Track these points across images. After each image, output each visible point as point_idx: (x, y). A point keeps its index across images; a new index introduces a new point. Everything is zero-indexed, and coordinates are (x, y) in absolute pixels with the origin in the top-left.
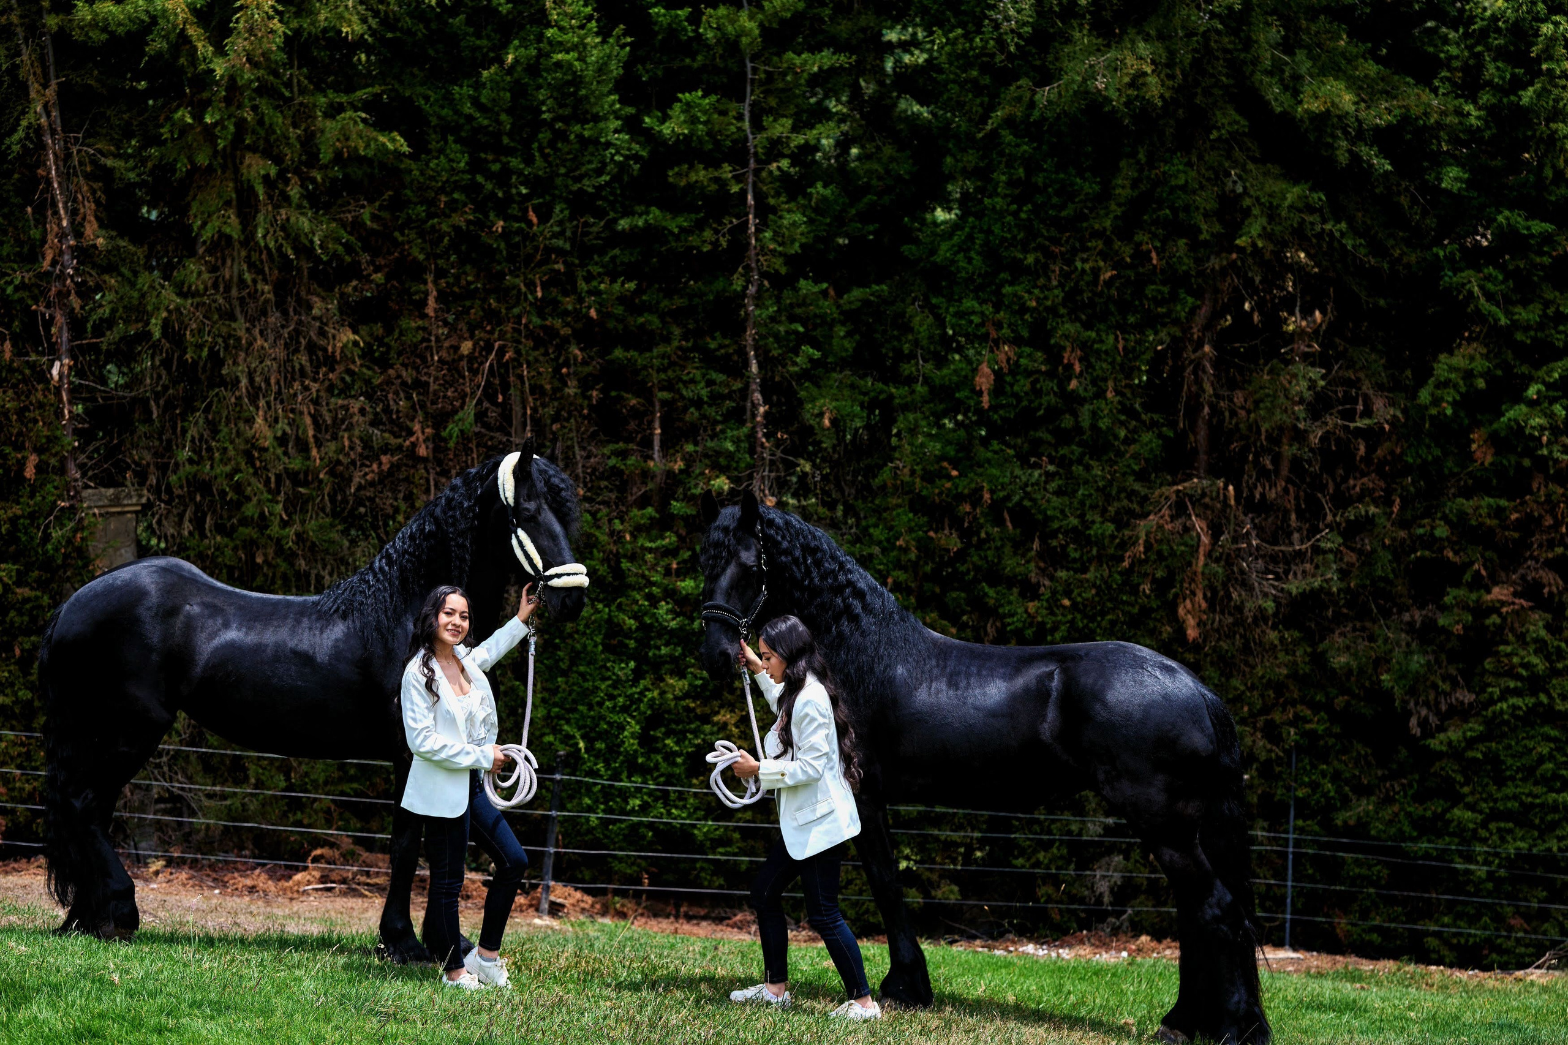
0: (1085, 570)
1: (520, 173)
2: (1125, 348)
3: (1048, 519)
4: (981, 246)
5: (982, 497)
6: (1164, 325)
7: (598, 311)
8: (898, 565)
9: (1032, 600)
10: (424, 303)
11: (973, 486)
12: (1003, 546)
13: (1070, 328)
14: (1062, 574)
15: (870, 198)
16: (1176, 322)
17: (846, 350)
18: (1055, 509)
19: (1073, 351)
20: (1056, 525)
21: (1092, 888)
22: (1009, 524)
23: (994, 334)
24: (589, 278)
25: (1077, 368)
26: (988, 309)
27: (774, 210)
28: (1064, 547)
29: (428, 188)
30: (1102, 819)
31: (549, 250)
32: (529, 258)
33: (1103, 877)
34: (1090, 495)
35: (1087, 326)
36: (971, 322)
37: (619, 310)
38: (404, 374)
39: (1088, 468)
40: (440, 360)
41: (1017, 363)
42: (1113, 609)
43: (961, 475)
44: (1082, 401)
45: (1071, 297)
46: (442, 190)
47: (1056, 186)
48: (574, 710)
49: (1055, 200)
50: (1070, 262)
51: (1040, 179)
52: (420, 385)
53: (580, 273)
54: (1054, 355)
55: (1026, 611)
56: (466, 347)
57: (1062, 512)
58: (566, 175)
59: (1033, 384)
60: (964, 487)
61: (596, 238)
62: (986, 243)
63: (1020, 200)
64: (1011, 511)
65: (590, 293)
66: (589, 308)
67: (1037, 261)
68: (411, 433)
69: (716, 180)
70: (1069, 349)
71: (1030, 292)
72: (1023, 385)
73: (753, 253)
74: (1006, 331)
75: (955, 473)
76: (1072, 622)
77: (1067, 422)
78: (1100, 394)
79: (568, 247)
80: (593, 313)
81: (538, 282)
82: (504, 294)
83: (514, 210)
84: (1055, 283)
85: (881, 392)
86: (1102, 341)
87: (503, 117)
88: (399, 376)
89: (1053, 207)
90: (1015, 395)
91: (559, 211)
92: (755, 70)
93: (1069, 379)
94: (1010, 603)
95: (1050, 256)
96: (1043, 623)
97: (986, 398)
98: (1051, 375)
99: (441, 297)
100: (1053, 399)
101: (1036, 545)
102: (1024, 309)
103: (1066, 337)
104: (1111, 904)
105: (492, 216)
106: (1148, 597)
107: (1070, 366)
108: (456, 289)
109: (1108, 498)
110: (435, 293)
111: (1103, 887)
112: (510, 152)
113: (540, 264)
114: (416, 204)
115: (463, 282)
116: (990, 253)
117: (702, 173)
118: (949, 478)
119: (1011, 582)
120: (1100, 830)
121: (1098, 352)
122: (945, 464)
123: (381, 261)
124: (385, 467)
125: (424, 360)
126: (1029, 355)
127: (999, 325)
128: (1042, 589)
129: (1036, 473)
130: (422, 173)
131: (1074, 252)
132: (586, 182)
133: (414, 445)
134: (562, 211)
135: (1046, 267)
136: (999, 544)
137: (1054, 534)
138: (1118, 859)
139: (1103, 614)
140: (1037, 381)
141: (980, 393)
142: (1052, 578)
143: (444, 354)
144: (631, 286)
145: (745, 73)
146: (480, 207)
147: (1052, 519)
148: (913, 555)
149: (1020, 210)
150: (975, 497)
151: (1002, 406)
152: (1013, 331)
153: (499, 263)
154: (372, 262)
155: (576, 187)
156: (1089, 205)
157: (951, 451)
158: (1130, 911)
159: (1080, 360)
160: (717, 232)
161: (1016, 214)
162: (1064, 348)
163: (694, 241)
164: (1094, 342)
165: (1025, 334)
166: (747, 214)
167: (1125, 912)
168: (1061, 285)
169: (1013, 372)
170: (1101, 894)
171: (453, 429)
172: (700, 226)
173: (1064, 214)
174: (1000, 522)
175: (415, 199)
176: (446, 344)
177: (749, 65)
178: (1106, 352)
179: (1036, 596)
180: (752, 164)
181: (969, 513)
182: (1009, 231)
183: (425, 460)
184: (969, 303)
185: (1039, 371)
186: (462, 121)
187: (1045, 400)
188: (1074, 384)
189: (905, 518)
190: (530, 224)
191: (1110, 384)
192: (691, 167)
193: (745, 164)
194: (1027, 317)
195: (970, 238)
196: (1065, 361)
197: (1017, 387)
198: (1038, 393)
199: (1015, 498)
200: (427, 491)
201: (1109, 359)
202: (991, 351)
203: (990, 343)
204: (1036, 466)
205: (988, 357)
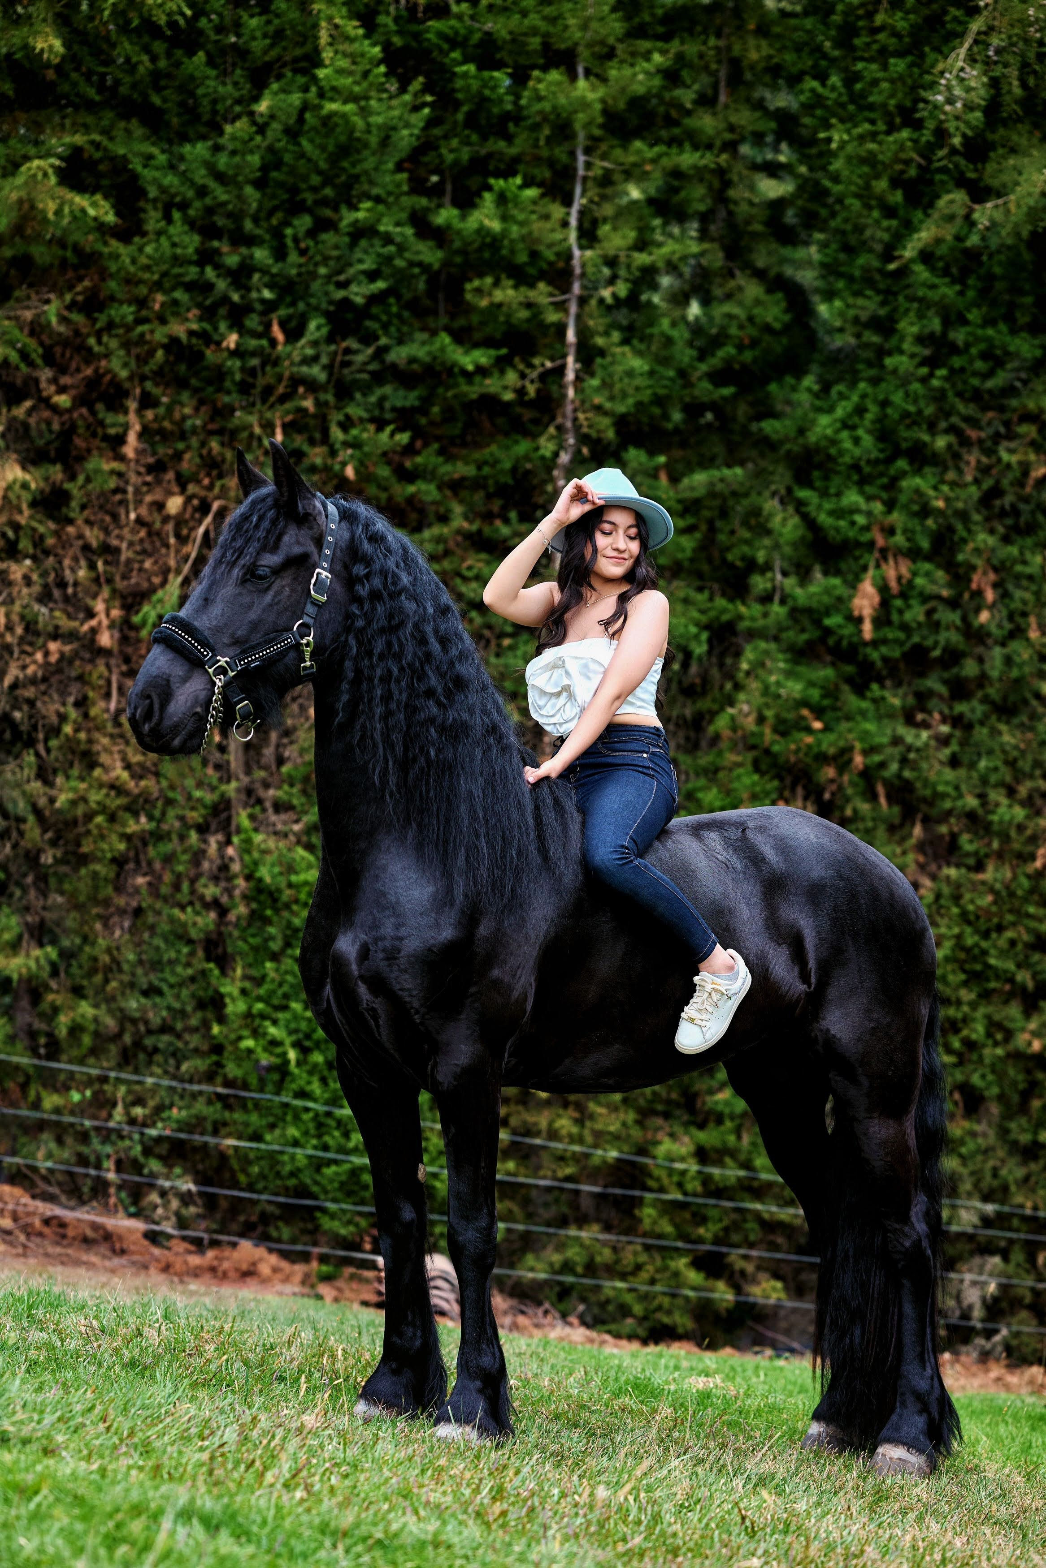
0: (979, 867)
1: (264, 271)
3: (939, 796)
4: (873, 422)
5: (850, 761)
7: (357, 471)
10: (121, 440)
11: (842, 743)
12: (874, 828)
13: (984, 538)
14: (952, 872)
15: (728, 350)
17: (683, 550)
18: (947, 783)
19: (985, 573)
20: (948, 805)
21: (958, 1298)
22: (883, 800)
23: (882, 542)
24: (346, 425)
25: (990, 595)
26: (878, 507)
27: (602, 353)
28: (956, 837)
29: (140, 282)
30: (979, 1205)
31: (296, 381)
32: (268, 390)
33: (974, 1283)
34: (996, 769)
35: (1008, 540)
36: (853, 523)
37: (384, 472)
38: (88, 533)
39: (995, 733)
40: (139, 521)
41: (910, 583)
42: (1014, 924)
43: (827, 729)
44: (993, 641)
45: (988, 499)
46: (158, 286)
47: (983, 346)
48: (285, 1008)
49: (979, 365)
50: (990, 452)
51: (959, 336)
52: (108, 551)
53: (336, 417)
54: (961, 577)
56: (174, 504)
57: (957, 788)
58: (328, 278)
59: (929, 613)
60: (829, 744)
61: (361, 371)
62: (881, 420)
63: (932, 362)
64: (887, 783)
65: (346, 444)
66: (344, 464)
67: (949, 446)
68: (91, 614)
69: (529, 305)
70: (980, 570)
71: (935, 488)
72: (916, 613)
73: (569, 408)
74: (899, 539)
75: (817, 725)
76: (959, 937)
77: (970, 668)
78: (1017, 632)
79: (322, 377)
80: (350, 472)
81: (278, 423)
82: (229, 436)
83: (253, 322)
84: (969, 478)
85: (724, 611)
86: (1025, 562)
87: (249, 190)
88: (80, 536)
89: (975, 374)
90: (905, 627)
91: (315, 327)
92: (588, 165)
93: (978, 611)
95: (965, 442)
97: (867, 628)
98: (953, 603)
99: (145, 433)
100: (955, 638)
101: (918, 831)
102: (925, 511)
103: (977, 551)
104: (983, 1321)
105: (223, 326)
107: (979, 593)
108: (167, 424)
109: (1019, 776)
110: (138, 427)
111: (972, 1297)
112: (251, 241)
113: (283, 399)
114: (121, 303)
115: (177, 416)
116: (884, 434)
117: (511, 292)
118: (809, 730)
120: (975, 1220)
121: (1018, 577)
122: (805, 712)
123: (66, 380)
124: (53, 658)
125: (115, 517)
126: (927, 574)
127: (890, 531)
129: (925, 735)
130: (134, 261)
131: (997, 438)
132: (354, 288)
133: (94, 631)
134: (318, 328)
135: (957, 456)
136: (870, 824)
137: (944, 818)
138: (996, 1260)
139: (1000, 928)
140: (935, 610)
141: (860, 620)
142: (934, 877)
143: (144, 511)
144: (404, 438)
145: (575, 170)
146: (209, 314)
147: (944, 796)
149: (931, 375)
150: (842, 759)
151: (885, 641)
152: (909, 540)
153: (229, 393)
154: (54, 381)
155: (340, 294)
156: (1023, 375)
157: (815, 694)
158: (1004, 1332)
159: (995, 586)
160: (523, 376)
161: (924, 380)
162: (973, 568)
163: (491, 385)
164: (1014, 562)
166: (564, 356)
167: (996, 1331)
168: (977, 481)
169: (904, 595)
170: (971, 1307)
171: (148, 612)
172: (502, 364)
173: (990, 384)
174: (873, 797)
175: (119, 296)
176: (148, 498)
177: (581, 159)
178: (1030, 578)
180: (576, 288)
181: (832, 781)
182: (915, 401)
183: (105, 652)
184: (853, 497)
185: (939, 598)
186: (190, 194)
187: (943, 637)
188: (984, 616)
190: (273, 342)
191: (1032, 620)
192: (496, 284)
193: (566, 289)
194: (930, 522)
195: (860, 411)
196: (974, 586)
197: (908, 616)
198: (936, 626)
199: (894, 767)
200: (108, 696)
201: (1034, 588)
202: (878, 566)
203: (876, 554)
204: (925, 725)
205: (871, 572)
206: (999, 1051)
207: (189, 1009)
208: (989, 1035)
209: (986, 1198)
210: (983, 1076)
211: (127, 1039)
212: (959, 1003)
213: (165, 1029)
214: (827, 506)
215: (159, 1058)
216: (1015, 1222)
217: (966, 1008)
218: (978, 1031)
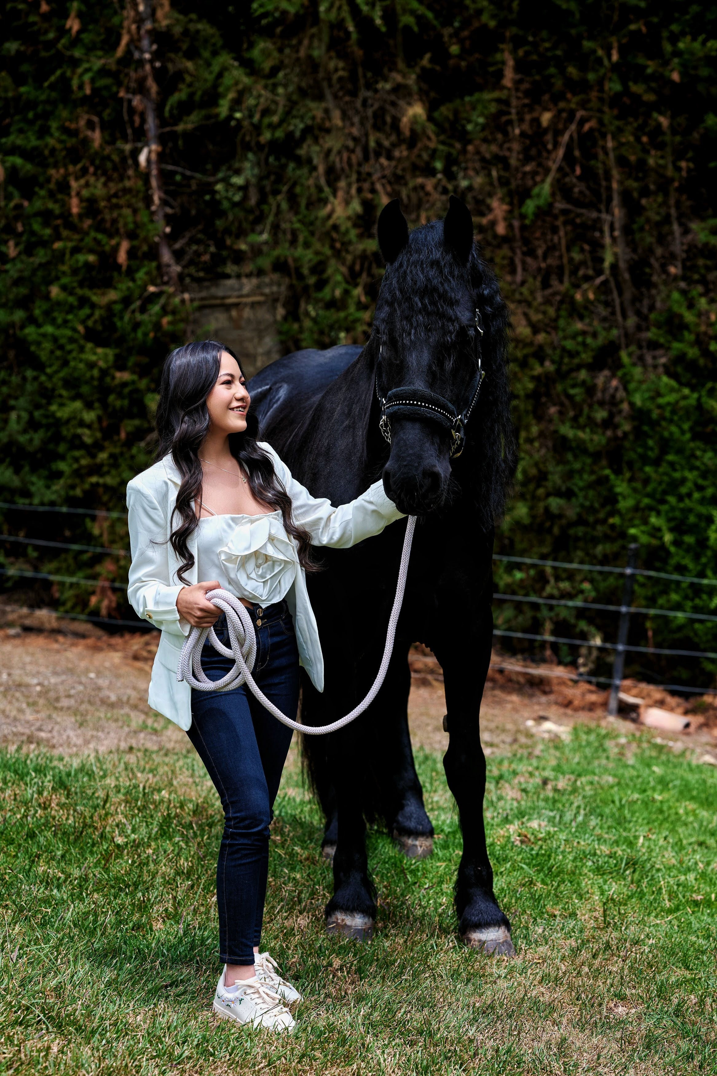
7: (682, 74)
10: (500, 75)
24: (673, 40)
31: (627, 10)
37: (704, 72)
38: (484, 148)
40: (523, 134)
48: (663, 502)
52: (502, 161)
53: (665, 34)
56: (546, 118)
65: (675, 54)
66: (673, 70)
68: (491, 211)
80: (676, 76)
82: (582, 60)
88: (478, 152)
99: (519, 67)
108: (535, 57)
110: (511, 63)
113: (619, 26)
115: (541, 49)
125: (506, 134)
133: (493, 223)
143: (525, 127)
153: (575, 27)
171: (530, 204)
176: (528, 117)
183: (501, 239)
200: (513, 272)
207: (597, 505)
211: (556, 530)
213: (581, 521)
215: (581, 544)
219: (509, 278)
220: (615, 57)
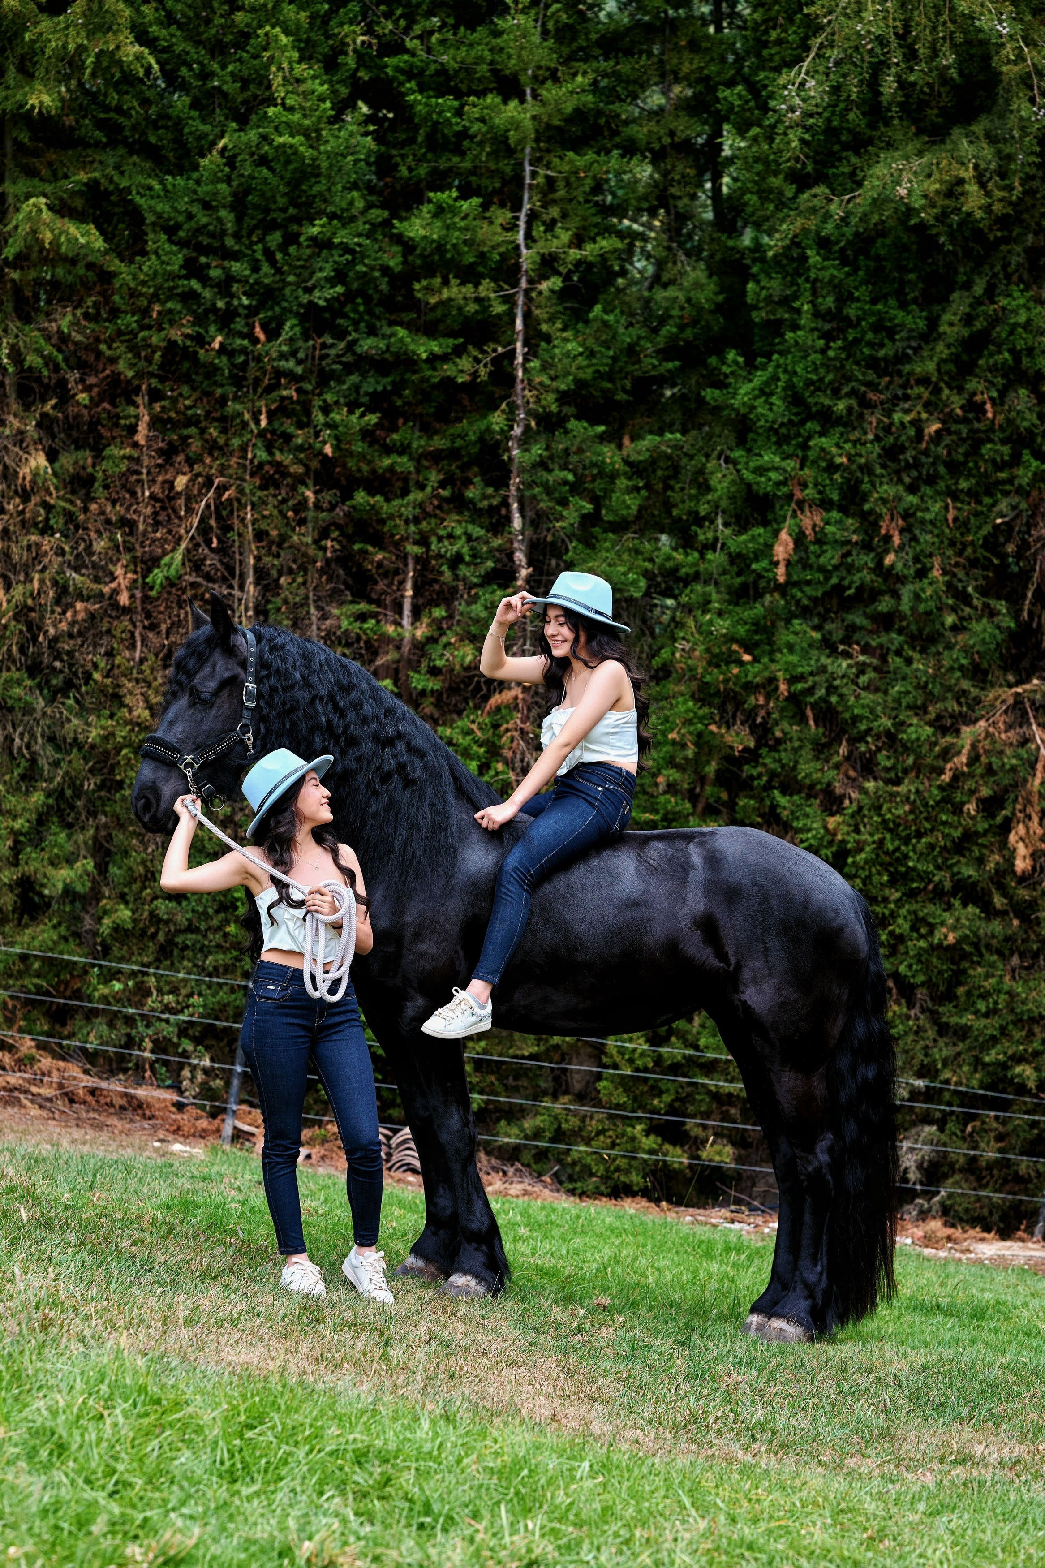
0: (898, 782)
1: (244, 281)
2: (956, 519)
3: (856, 719)
4: (784, 389)
5: (777, 688)
6: (1006, 494)
7: (334, 448)
8: (671, 762)
9: (832, 815)
10: (132, 430)
11: (766, 674)
12: (800, 747)
13: (887, 490)
14: (870, 785)
15: (669, 329)
16: (1019, 491)
17: (629, 507)
18: (863, 707)
19: (892, 519)
20: (863, 727)
22: (812, 723)
23: (798, 495)
24: (326, 410)
25: (897, 540)
26: (792, 464)
27: (548, 338)
28: (873, 754)
29: (141, 294)
30: (911, 1080)
31: (279, 373)
32: (257, 381)
33: (911, 1150)
34: (908, 693)
35: (912, 489)
36: (770, 479)
37: (359, 447)
38: (109, 509)
39: (909, 661)
40: (152, 497)
41: (824, 530)
42: (932, 830)
43: (756, 660)
44: (902, 580)
45: (891, 453)
46: (154, 298)
47: (872, 319)
49: (870, 336)
50: (889, 413)
51: (852, 311)
52: (127, 524)
53: (317, 402)
54: (869, 522)
55: (825, 827)
56: (181, 482)
57: (874, 711)
58: (297, 285)
59: (844, 556)
60: (755, 673)
61: (334, 362)
62: (790, 386)
63: (828, 337)
64: (813, 706)
65: (327, 425)
66: (324, 443)
67: (850, 409)
68: (114, 578)
69: (478, 300)
70: (887, 518)
71: (838, 446)
72: (831, 557)
73: (519, 387)
74: (810, 492)
75: (747, 658)
76: (881, 842)
77: (885, 605)
78: (922, 574)
79: (299, 370)
80: (328, 450)
81: (264, 410)
82: (226, 423)
83: (239, 324)
84: (870, 437)
86: (927, 509)
87: (223, 213)
88: (103, 513)
89: (870, 344)
90: (821, 569)
91: (290, 328)
92: (534, 174)
93: (887, 552)
94: (807, 816)
95: (865, 403)
96: (844, 842)
97: (781, 571)
98: (867, 546)
99: (154, 423)
100: (867, 577)
101: (843, 750)
102: (832, 467)
103: (884, 501)
104: (921, 1183)
105: (212, 329)
106: (973, 818)
107: (888, 538)
108: (173, 414)
109: (931, 697)
110: (147, 418)
111: (910, 1162)
112: (235, 256)
113: (269, 390)
114: (126, 313)
115: (180, 406)
116: (795, 399)
117: (455, 290)
118: (741, 663)
119: (810, 791)
121: (923, 522)
122: (735, 647)
123: (92, 380)
124: (81, 616)
125: (133, 494)
126: (839, 522)
127: (804, 485)
128: (847, 802)
129: (846, 664)
130: (135, 278)
131: (895, 400)
132: (317, 293)
133: (116, 592)
134: (292, 328)
135: (861, 416)
136: (796, 744)
137: (862, 738)
138: (932, 1129)
139: (919, 835)
140: (848, 554)
141: (777, 565)
142: (860, 789)
143: (156, 489)
144: (372, 419)
145: (523, 179)
146: (200, 320)
147: (861, 719)
148: (690, 752)
149: (828, 348)
150: (769, 688)
152: (820, 492)
153: (222, 386)
154: (82, 380)
155: (305, 298)
156: (914, 344)
157: (742, 631)
158: (943, 1193)
159: (902, 531)
160: (477, 361)
161: (823, 351)
162: (880, 516)
163: (448, 369)
164: (918, 508)
165: (835, 497)
166: (514, 341)
167: (937, 1194)
168: (878, 438)
169: (819, 542)
170: (908, 1170)
171: (158, 576)
172: (459, 351)
173: (882, 353)
174: (802, 719)
175: (123, 307)
176: (160, 479)
177: (528, 168)
178: (933, 523)
179: (840, 811)
180: (524, 284)
181: (762, 706)
182: (816, 370)
183: (126, 610)
184: (768, 457)
185: (849, 542)
186: (181, 219)
187: (856, 577)
188: (892, 559)
189: (682, 708)
190: (255, 341)
191: (937, 562)
192: (446, 283)
193: (515, 284)
194: (837, 476)
195: (775, 378)
196: (883, 532)
197: (822, 560)
198: (850, 569)
199: (821, 692)
200: (133, 646)
201: (936, 531)
202: (794, 515)
203: (793, 506)
204: (847, 655)
205: (789, 522)
206: (922, 944)
207: (210, 911)
208: (914, 928)
209: (920, 1075)
210: (910, 966)
211: (161, 937)
212: (886, 900)
213: (191, 929)
214: (752, 465)
215: (189, 953)
216: (947, 1096)
217: (892, 906)
218: (902, 925)
219: (127, 654)
220: (264, 423)
